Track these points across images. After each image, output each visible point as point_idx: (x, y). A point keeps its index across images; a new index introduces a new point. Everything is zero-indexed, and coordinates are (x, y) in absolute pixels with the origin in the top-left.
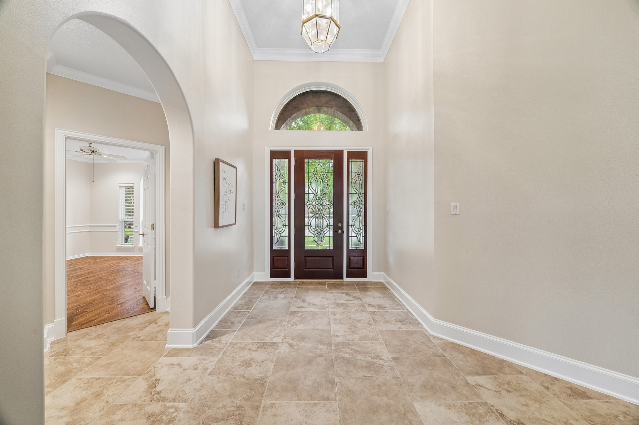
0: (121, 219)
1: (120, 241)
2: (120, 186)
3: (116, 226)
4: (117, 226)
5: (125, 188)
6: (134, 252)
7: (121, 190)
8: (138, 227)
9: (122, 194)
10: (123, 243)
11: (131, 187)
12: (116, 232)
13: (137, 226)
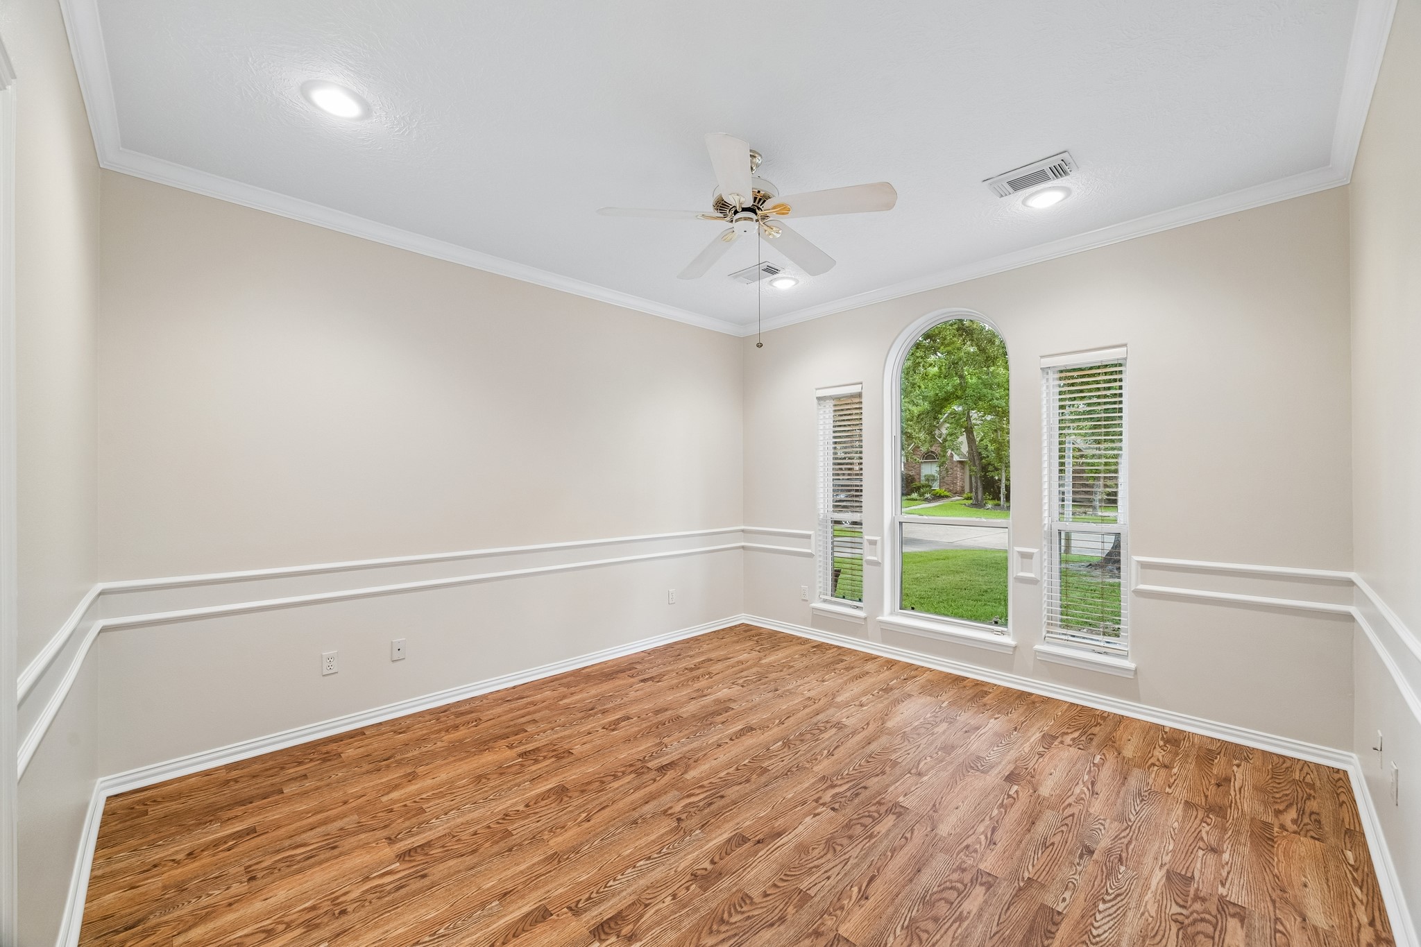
0: (822, 511)
1: (821, 590)
2: (819, 399)
3: (809, 537)
4: (813, 538)
5: (831, 403)
6: (867, 638)
7: (822, 412)
8: (879, 544)
9: (825, 420)
10: (829, 598)
11: (852, 396)
12: (810, 555)
13: (873, 543)
